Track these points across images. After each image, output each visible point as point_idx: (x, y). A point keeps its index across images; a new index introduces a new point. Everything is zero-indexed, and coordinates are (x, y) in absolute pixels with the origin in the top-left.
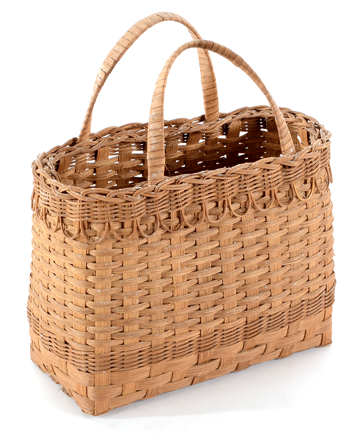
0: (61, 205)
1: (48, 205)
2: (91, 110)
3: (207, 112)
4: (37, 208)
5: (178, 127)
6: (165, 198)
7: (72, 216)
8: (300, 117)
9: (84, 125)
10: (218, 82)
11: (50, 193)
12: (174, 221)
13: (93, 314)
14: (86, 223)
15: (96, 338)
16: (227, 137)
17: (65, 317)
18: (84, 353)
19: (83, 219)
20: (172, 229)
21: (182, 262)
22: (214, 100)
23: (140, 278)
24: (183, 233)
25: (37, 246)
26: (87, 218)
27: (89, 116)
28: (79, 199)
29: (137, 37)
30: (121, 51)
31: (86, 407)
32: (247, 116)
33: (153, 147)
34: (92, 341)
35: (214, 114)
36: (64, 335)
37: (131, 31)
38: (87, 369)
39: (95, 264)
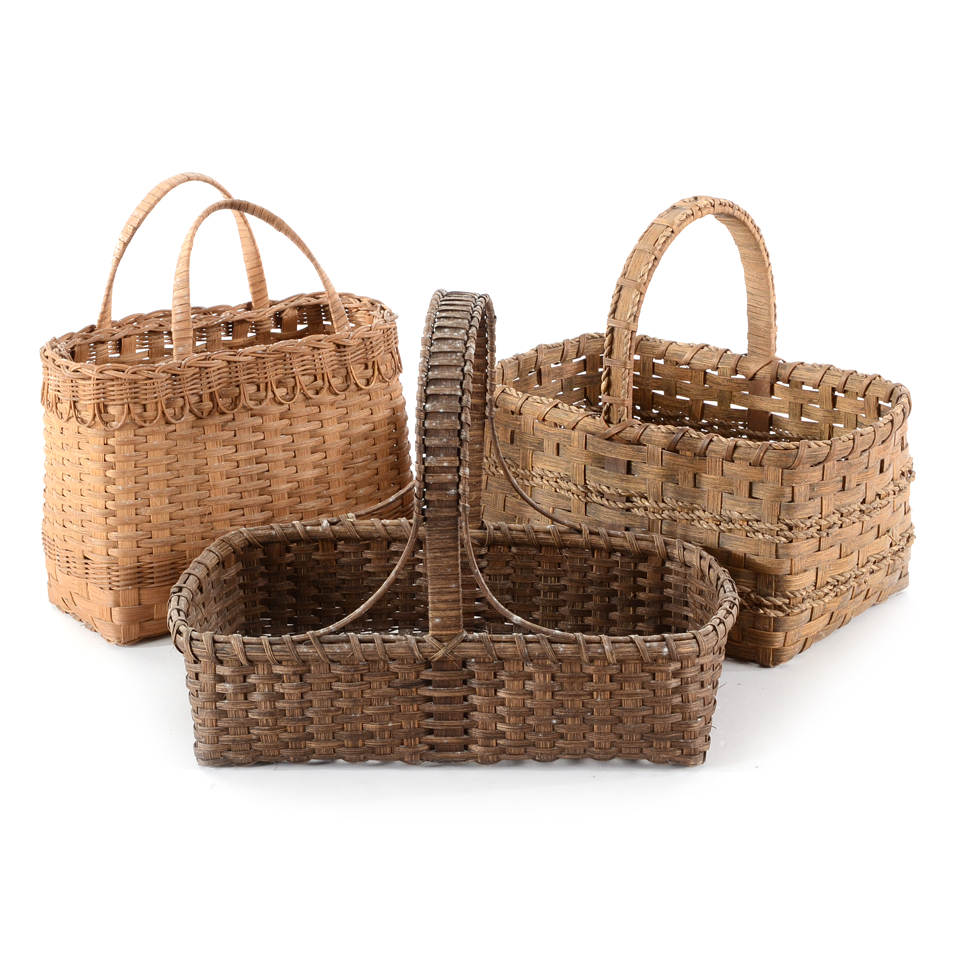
0: (72, 387)
1: (59, 391)
2: (110, 288)
3: (254, 297)
4: (47, 400)
5: (219, 315)
6: (194, 377)
7: (85, 398)
8: (365, 301)
9: (103, 308)
10: (262, 259)
11: (60, 375)
12: (207, 405)
13: (115, 516)
14: (102, 406)
15: (120, 546)
16: (282, 331)
17: (83, 526)
18: (106, 565)
19: (98, 401)
20: (205, 415)
21: (220, 455)
22: (260, 282)
23: (168, 472)
24: (218, 419)
25: (49, 449)
26: (103, 399)
27: (108, 296)
28: (93, 376)
29: (159, 200)
30: (141, 216)
31: (110, 634)
32: (304, 304)
33: (178, 318)
34: (115, 549)
35: (262, 300)
36: (83, 547)
37: (152, 193)
38: (110, 586)
39: (114, 455)
